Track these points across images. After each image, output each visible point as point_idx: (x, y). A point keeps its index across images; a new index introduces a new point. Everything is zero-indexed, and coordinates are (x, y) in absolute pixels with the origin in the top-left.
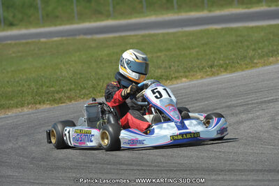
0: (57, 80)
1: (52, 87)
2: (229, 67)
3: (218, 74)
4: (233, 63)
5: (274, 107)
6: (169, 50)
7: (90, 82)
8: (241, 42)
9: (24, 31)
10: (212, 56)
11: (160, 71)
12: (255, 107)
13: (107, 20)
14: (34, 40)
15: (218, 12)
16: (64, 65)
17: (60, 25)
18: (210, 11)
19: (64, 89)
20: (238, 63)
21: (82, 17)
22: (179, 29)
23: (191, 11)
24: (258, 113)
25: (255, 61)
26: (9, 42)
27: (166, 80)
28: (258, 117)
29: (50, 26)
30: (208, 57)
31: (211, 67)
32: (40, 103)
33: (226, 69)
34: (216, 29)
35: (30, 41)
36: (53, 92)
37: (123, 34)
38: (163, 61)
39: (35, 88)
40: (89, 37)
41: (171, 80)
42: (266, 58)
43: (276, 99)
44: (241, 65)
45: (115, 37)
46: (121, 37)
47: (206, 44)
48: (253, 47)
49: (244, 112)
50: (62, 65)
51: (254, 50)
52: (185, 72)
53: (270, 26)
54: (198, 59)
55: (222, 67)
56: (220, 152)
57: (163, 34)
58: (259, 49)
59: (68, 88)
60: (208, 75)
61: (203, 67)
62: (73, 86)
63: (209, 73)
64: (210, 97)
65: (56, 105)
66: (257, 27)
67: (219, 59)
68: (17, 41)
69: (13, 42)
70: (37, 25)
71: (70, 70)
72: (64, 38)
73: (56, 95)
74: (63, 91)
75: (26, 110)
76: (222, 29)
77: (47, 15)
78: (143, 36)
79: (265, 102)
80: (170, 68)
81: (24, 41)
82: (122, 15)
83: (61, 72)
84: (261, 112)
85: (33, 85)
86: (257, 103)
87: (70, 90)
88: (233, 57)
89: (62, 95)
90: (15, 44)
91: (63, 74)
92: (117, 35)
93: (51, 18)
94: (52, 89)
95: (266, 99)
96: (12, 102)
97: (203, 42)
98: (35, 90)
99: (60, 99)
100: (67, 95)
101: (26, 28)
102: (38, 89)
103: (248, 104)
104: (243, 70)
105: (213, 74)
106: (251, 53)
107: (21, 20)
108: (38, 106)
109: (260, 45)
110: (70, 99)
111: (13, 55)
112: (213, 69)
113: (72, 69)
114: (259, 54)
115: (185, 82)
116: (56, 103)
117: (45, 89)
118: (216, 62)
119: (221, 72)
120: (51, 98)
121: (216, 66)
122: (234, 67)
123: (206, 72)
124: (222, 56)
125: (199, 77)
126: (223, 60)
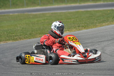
0: (15, 31)
1: (13, 34)
3: (82, 30)
4: (88, 25)
5: (103, 44)
6: (62, 19)
7: (29, 32)
8: (92, 17)
9: (3, 10)
10: (80, 22)
12: (96, 44)
14: (7, 14)
15: (83, 4)
17: (18, 8)
18: (80, 3)
19: (18, 34)
20: (90, 25)
21: (27, 5)
23: (72, 3)
24: (97, 46)
25: (97, 25)
29: (14, 8)
30: (78, 23)
31: (79, 26)
32: (8, 40)
33: (85, 28)
34: (82, 11)
35: (5, 14)
36: (14, 36)
40: (30, 13)
42: (101, 24)
43: (105, 40)
44: (91, 26)
45: (40, 14)
46: (43, 14)
47: (77, 17)
48: (96, 19)
50: (18, 25)
51: (97, 20)
52: (68, 29)
53: (104, 10)
54: (74, 23)
55: (83, 26)
57: (60, 13)
58: (99, 20)
59: (20, 34)
60: (77, 30)
61: (76, 27)
62: (22, 34)
63: (78, 29)
65: (15, 41)
70: (9, 8)
71: (21, 27)
72: (20, 14)
73: (15, 37)
74: (17, 35)
76: (84, 11)
77: (13, 4)
78: (52, 13)
79: (100, 42)
81: (3, 15)
83: (17, 28)
84: (98, 46)
85: (5, 33)
86: (96, 42)
87: (21, 35)
88: (88, 23)
89: (17, 37)
91: (18, 28)
93: (15, 5)
94: (13, 35)
98: (6, 35)
99: (16, 39)
100: (19, 37)
101: (4, 9)
102: (7, 34)
103: (93, 43)
104: (92, 28)
105: (80, 30)
106: (96, 21)
107: (3, 6)
108: (7, 41)
109: (99, 18)
110: (20, 39)
112: (80, 28)
114: (99, 22)
115: (68, 33)
116: (14, 40)
117: (11, 35)
118: (81, 25)
119: (83, 29)
120: (13, 38)
121: (81, 26)
122: (88, 27)
123: (76, 29)
124: (84, 22)
125: (74, 31)
126: (84, 24)
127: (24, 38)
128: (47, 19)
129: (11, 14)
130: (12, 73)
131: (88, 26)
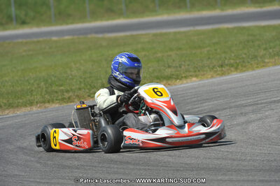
0: (66, 79)
1: (61, 86)
2: (240, 66)
3: (229, 73)
4: (244, 62)
6: (180, 49)
7: (100, 81)
8: (253, 42)
9: (35, 30)
10: (223, 55)
11: (170, 70)
12: (264, 107)
13: (119, 18)
14: (45, 38)
15: (230, 11)
16: (75, 64)
17: (72, 23)
18: (222, 10)
19: (73, 88)
20: (248, 63)
21: (94, 15)
22: (191, 28)
23: (203, 10)
24: (267, 113)
25: (266, 60)
26: (20, 40)
27: (177, 79)
28: (267, 117)
29: (61, 24)
30: (218, 56)
31: (222, 66)
32: (49, 102)
33: (236, 69)
34: (228, 29)
35: (41, 39)
36: (62, 91)
37: (135, 33)
38: (174, 61)
39: (44, 87)
40: (100, 36)
41: (181, 79)
42: (276, 58)
44: (251, 64)
45: (127, 36)
46: (132, 36)
47: (217, 43)
48: (264, 46)
49: (253, 112)
50: (72, 64)
51: (265, 49)
52: (195, 71)
54: (209, 58)
55: (232, 65)
56: (228, 152)
57: (175, 33)
58: (270, 48)
59: (77, 86)
60: (218, 74)
61: (214, 67)
62: (83, 85)
63: (219, 72)
64: (219, 97)
65: (65, 104)
66: (269, 27)
67: (230, 59)
68: (28, 40)
69: (24, 41)
70: (50, 23)
71: (80, 69)
72: (75, 37)
73: (65, 94)
74: (72, 90)
75: (34, 109)
76: (235, 28)
77: (60, 13)
78: (155, 35)
79: (275, 102)
80: (180, 67)
81: (35, 40)
82: (135, 13)
83: (71, 71)
84: (270, 112)
86: (266, 103)
87: (80, 89)
88: (244, 56)
89: (71, 94)
90: (26, 43)
91: (73, 73)
92: (128, 33)
93: (63, 16)
94: (62, 88)
95: (275, 99)
96: (21, 101)
97: (214, 41)
98: (44, 90)
99: (69, 98)
100: (76, 94)
101: (38, 26)
102: (46, 88)
103: (257, 104)
104: (253, 70)
105: (223, 74)
106: (262, 52)
107: (33, 19)
108: (47, 105)
109: (272, 44)
111: (24, 54)
112: (224, 69)
113: (82, 68)
114: (270, 53)
115: (195, 81)
116: (65, 102)
117: (55, 88)
118: (226, 61)
119: (231, 71)
120: (60, 97)
121: (227, 65)
122: (245, 67)
123: (216, 71)
124: (233, 55)
125: (210, 76)
126: (233, 59)
127: (89, 96)
128: (143, 49)
129: (54, 38)
130: (61, 181)
131: (244, 64)
